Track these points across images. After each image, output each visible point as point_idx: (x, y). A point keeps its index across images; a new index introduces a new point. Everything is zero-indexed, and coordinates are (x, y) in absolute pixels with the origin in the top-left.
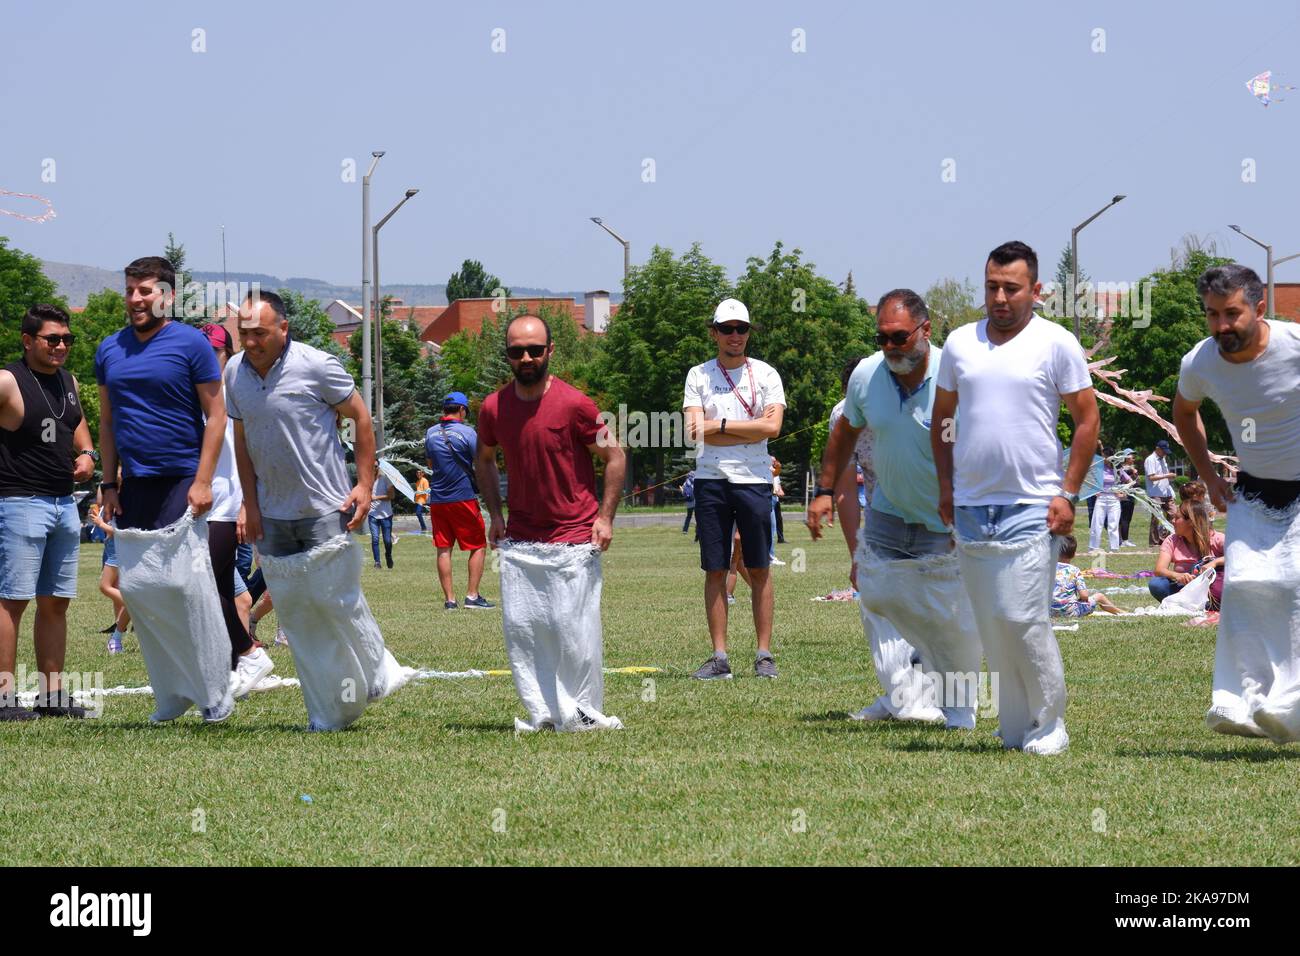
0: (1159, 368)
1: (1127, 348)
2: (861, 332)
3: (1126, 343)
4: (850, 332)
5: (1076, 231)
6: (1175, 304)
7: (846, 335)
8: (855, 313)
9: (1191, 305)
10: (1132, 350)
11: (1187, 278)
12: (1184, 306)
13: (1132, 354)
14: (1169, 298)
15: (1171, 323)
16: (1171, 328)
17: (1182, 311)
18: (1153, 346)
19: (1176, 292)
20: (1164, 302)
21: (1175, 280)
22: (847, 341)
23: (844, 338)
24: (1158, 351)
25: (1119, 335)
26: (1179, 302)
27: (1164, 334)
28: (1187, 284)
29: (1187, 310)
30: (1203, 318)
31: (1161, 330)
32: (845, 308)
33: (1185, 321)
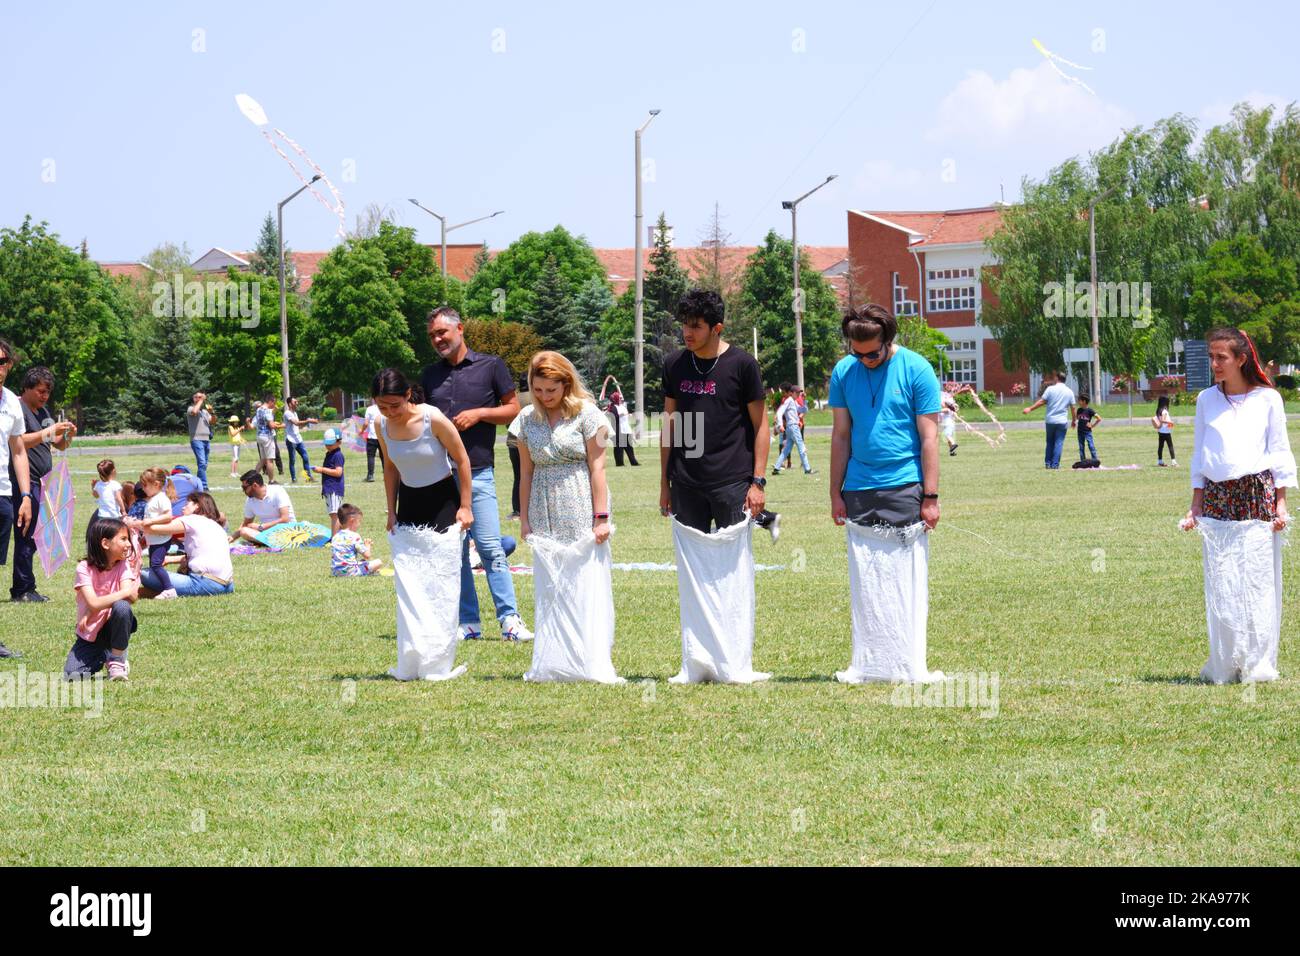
0: (351, 321)
1: (324, 304)
2: (98, 292)
3: (324, 299)
4: (89, 292)
5: (282, 205)
6: (365, 267)
7: (86, 294)
8: (93, 276)
9: (379, 268)
10: (329, 306)
11: (375, 243)
12: (373, 268)
13: (329, 309)
14: (360, 262)
15: (362, 283)
16: (362, 287)
17: (371, 273)
18: (347, 302)
19: (366, 257)
20: (356, 265)
21: (366, 247)
22: (87, 300)
23: (85, 297)
24: (351, 307)
25: (317, 293)
26: (369, 265)
27: (356, 292)
28: (375, 250)
29: (375, 272)
30: (389, 279)
31: (353, 289)
32: (85, 272)
33: (375, 281)
